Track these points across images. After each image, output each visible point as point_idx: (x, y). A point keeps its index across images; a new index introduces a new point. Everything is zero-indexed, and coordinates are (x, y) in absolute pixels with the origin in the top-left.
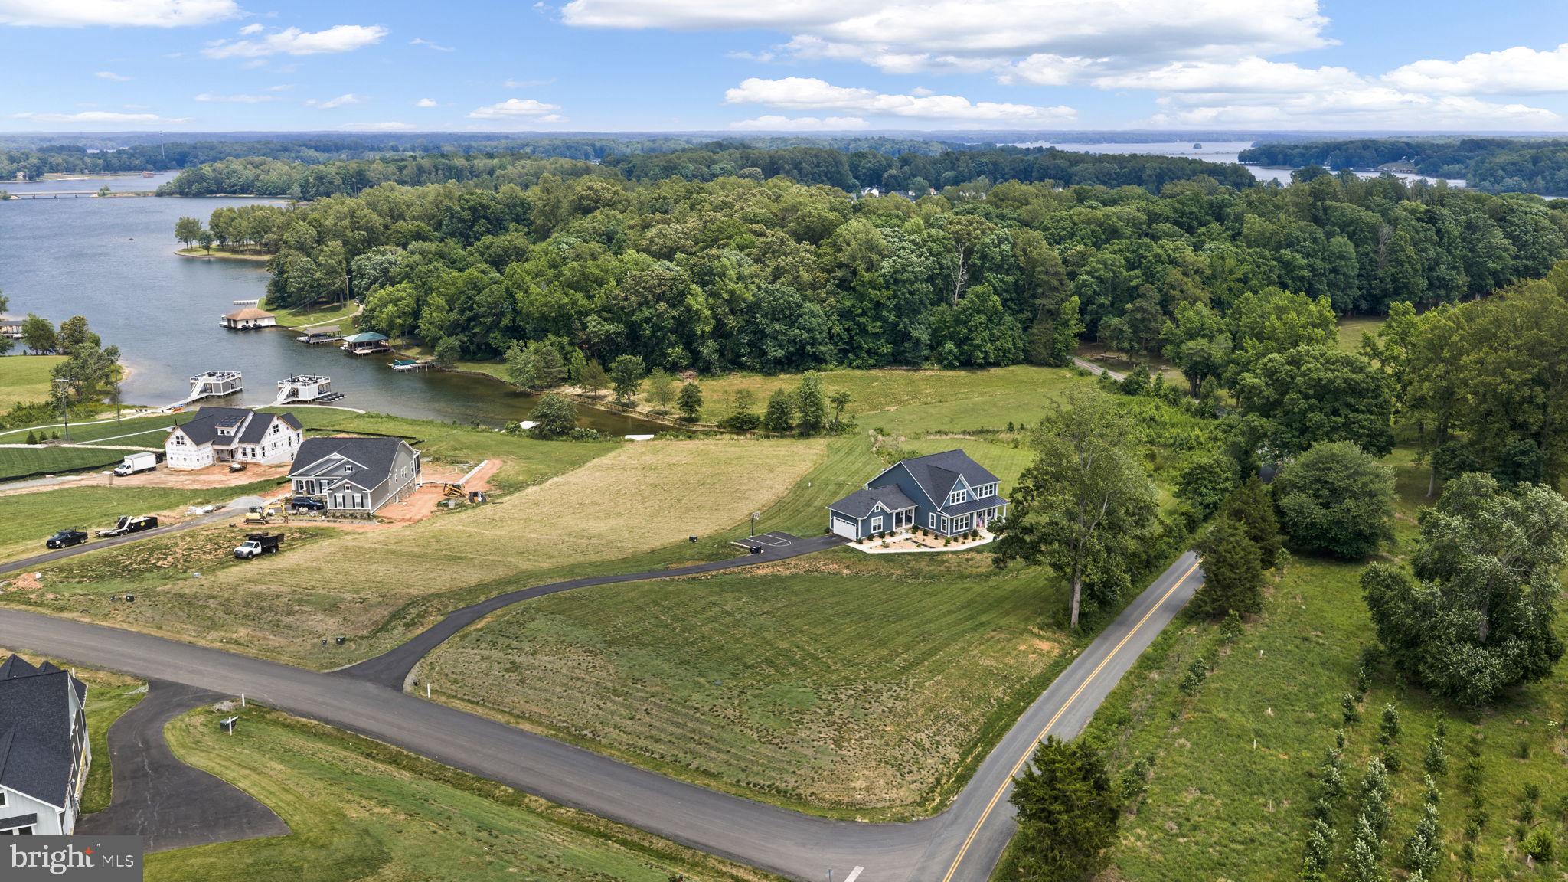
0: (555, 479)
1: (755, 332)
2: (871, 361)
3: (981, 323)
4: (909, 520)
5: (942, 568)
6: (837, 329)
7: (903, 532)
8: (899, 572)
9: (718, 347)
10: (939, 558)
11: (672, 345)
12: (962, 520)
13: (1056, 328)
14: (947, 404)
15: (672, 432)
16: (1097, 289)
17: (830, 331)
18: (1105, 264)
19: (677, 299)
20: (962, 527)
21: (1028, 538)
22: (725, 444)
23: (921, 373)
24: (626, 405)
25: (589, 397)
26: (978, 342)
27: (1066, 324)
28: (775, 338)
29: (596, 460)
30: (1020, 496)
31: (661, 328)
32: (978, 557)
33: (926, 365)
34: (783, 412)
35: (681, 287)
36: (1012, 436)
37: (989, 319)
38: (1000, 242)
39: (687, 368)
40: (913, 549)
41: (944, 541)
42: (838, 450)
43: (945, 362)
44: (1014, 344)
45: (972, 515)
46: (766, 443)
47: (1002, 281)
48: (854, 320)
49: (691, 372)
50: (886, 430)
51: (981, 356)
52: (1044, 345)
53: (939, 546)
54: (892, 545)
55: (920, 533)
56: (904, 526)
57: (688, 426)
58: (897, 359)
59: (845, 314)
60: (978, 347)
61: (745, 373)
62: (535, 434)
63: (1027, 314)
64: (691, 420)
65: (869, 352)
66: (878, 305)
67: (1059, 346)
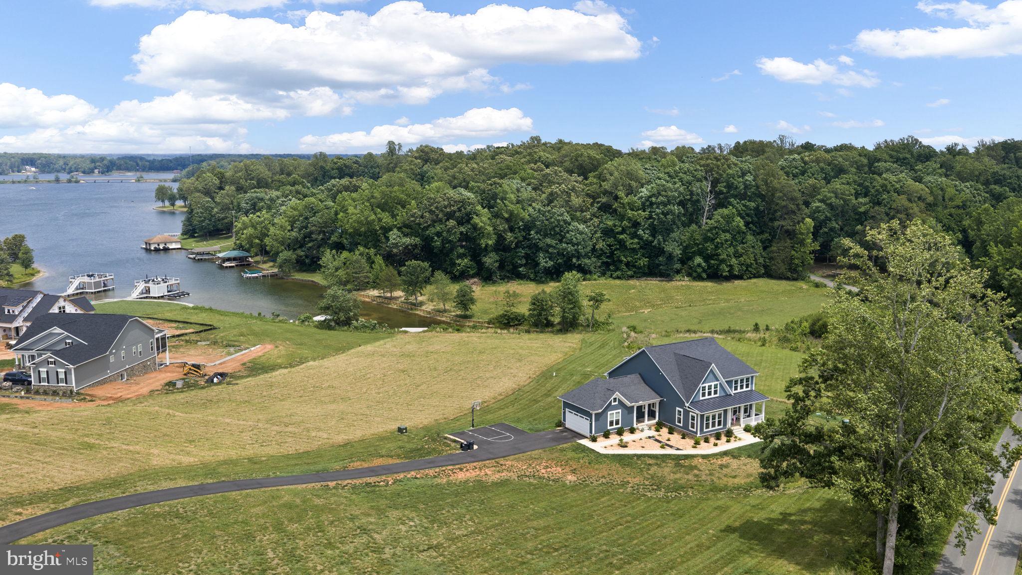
0: (311, 363)
1: (529, 247)
2: (629, 273)
3: (726, 241)
4: (652, 415)
5: (690, 477)
6: (600, 245)
7: (646, 428)
8: (637, 480)
9: (498, 258)
10: (687, 463)
11: (461, 256)
12: (714, 418)
13: (793, 247)
14: (696, 308)
15: (444, 326)
16: (828, 215)
17: (594, 247)
18: (835, 193)
19: (466, 219)
20: (713, 425)
21: (812, 449)
22: (488, 337)
23: (673, 283)
24: (414, 305)
25: (386, 298)
26: (723, 256)
27: (802, 243)
28: (547, 251)
29: (362, 347)
30: (799, 390)
31: (450, 242)
32: (734, 463)
33: (678, 277)
34: (543, 309)
35: (469, 208)
36: (758, 336)
37: (734, 238)
38: (744, 174)
39: (473, 276)
40: (655, 450)
41: (692, 442)
42: (591, 344)
43: (694, 274)
44: (756, 260)
45: (726, 411)
46: (526, 336)
47: (744, 206)
48: (615, 237)
49: (476, 280)
50: (639, 328)
51: (727, 269)
52: (783, 261)
53: (686, 447)
54: (631, 444)
55: (664, 431)
56: (646, 422)
57: (461, 322)
58: (652, 272)
59: (608, 233)
60: (723, 261)
61: (522, 282)
62: (323, 325)
63: (766, 236)
64: (466, 317)
65: (627, 264)
66: (636, 225)
67: (796, 261)
